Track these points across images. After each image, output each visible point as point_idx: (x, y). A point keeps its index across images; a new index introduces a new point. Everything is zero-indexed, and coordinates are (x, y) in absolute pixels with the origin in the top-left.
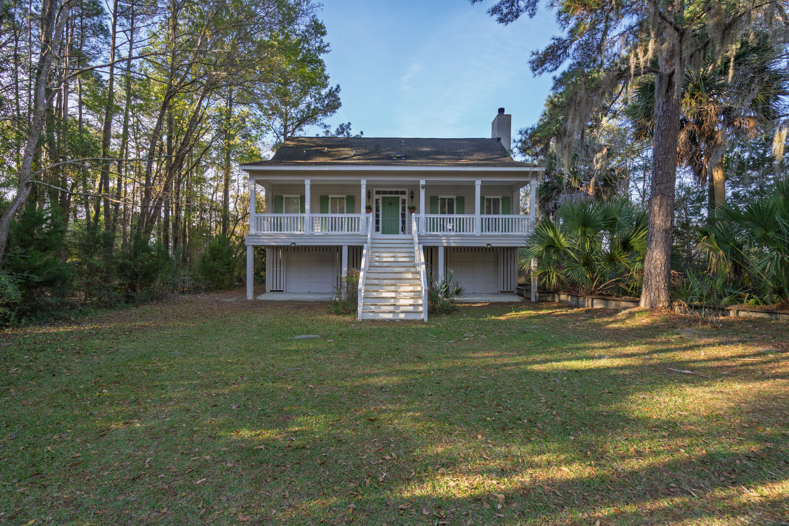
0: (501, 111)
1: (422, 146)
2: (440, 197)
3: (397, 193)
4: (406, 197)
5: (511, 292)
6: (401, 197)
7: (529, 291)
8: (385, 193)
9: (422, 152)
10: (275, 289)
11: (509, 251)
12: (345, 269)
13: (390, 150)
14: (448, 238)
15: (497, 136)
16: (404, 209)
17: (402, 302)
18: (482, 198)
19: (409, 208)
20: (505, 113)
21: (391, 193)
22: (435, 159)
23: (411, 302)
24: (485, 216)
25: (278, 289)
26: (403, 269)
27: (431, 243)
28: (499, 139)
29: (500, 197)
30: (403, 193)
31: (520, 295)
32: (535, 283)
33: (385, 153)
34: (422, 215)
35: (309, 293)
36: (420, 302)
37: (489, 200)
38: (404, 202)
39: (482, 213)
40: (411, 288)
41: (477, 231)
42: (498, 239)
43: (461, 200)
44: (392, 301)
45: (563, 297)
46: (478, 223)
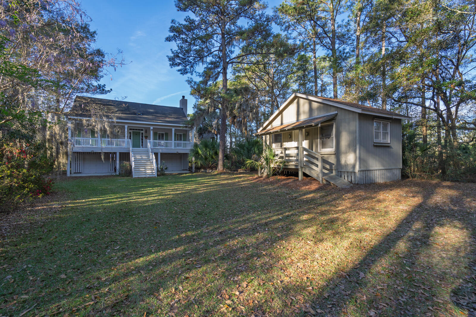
0: (183, 97)
1: (149, 109)
2: (158, 132)
3: (139, 130)
4: (143, 132)
5: (186, 170)
6: (141, 132)
7: (192, 169)
8: (133, 129)
9: (150, 112)
10: (76, 172)
11: (186, 155)
12: (118, 162)
13: (134, 110)
14: (161, 149)
15: (182, 107)
16: (142, 137)
17: (147, 172)
18: (175, 134)
19: (145, 137)
20: (185, 98)
21: (136, 130)
22: (156, 116)
23: (151, 171)
24: (176, 142)
25: (79, 172)
26: (145, 161)
27: (156, 151)
28: (182, 109)
29: (182, 134)
30: (142, 130)
31: (189, 170)
32: (194, 166)
33: (132, 111)
34: (152, 140)
35: (96, 173)
36: (154, 171)
37: (178, 135)
38: (142, 134)
39: (175, 140)
40: (150, 167)
41: (173, 147)
42: (181, 150)
43: (167, 134)
44: (144, 172)
45: (202, 170)
46: (173, 144)
